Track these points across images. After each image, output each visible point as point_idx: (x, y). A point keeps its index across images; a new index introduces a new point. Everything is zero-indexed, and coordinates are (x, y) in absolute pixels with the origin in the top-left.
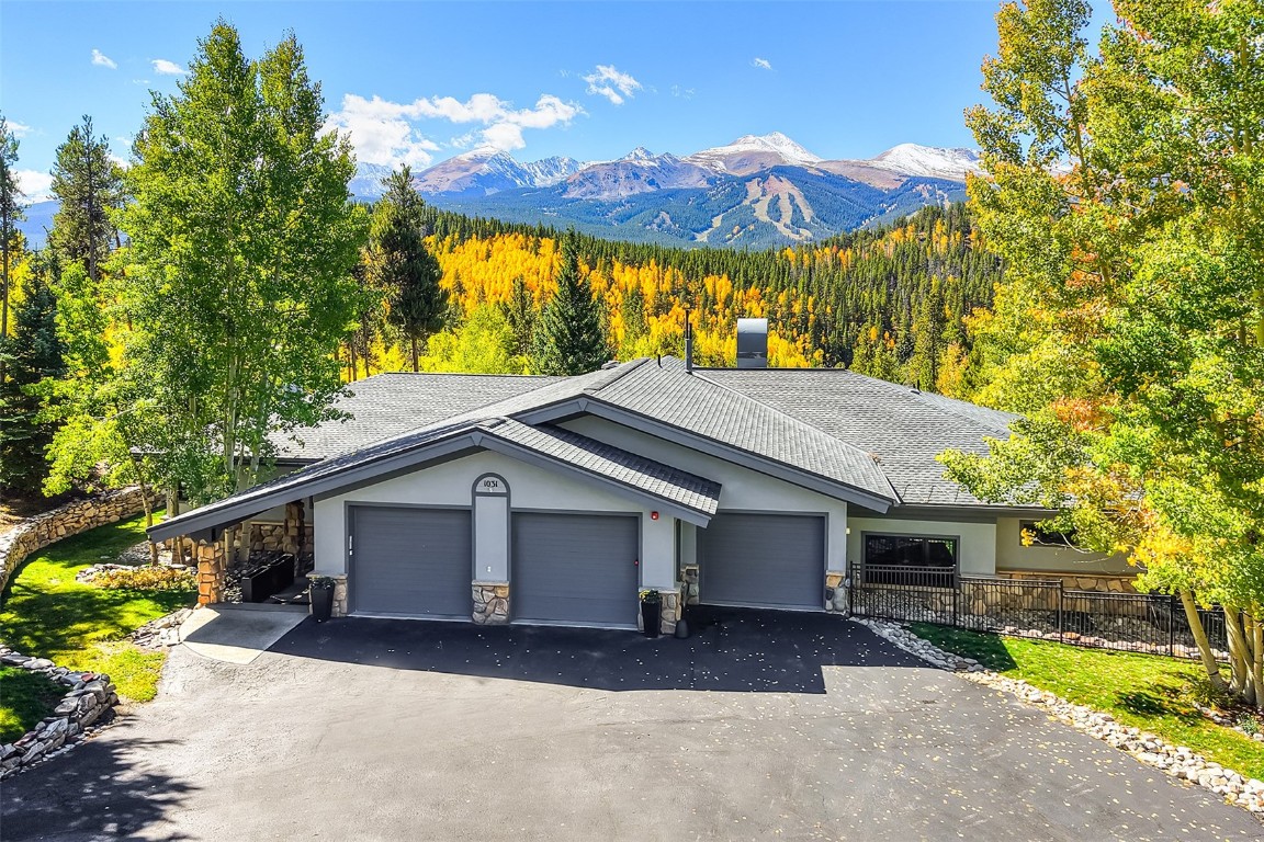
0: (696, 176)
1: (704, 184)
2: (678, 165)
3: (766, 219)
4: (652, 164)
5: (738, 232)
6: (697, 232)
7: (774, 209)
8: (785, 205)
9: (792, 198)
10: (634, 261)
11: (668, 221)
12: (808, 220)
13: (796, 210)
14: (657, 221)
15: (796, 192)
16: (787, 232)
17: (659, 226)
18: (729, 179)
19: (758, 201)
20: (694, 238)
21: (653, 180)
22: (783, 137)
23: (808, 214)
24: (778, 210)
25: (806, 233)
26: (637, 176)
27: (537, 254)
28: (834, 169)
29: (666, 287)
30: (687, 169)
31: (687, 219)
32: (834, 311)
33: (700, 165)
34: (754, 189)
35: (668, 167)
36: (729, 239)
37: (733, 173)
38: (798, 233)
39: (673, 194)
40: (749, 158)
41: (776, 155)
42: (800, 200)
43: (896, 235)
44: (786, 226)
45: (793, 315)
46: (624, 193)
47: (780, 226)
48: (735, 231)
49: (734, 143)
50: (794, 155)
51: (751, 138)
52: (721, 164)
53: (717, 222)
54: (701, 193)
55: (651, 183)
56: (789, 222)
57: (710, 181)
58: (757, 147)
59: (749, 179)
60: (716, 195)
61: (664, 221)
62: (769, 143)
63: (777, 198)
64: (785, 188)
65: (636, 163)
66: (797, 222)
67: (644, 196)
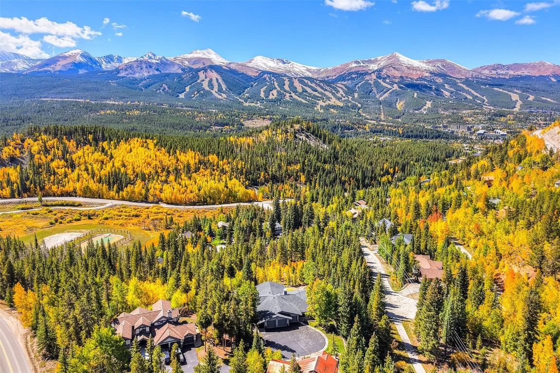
0: (176, 67)
1: (180, 71)
2: (168, 62)
3: (207, 88)
4: (157, 61)
5: (197, 94)
6: (180, 93)
7: (211, 85)
8: (215, 82)
9: (217, 80)
10: (184, 150)
11: (167, 89)
12: (224, 90)
13: (219, 85)
14: (162, 88)
15: (219, 77)
16: (216, 95)
17: (163, 91)
18: (191, 69)
19: (204, 80)
20: (178, 96)
21: (158, 69)
22: (211, 50)
23: (224, 87)
24: (212, 85)
25: (224, 96)
26: (151, 67)
27: (148, 149)
28: (233, 66)
29: (197, 161)
30: (172, 64)
31: (175, 88)
32: (250, 167)
33: (178, 62)
34: (202, 75)
35: (164, 63)
36: (193, 97)
37: (192, 67)
38: (221, 95)
39: (168, 75)
40: (198, 60)
41: (209, 60)
42: (220, 81)
43: (265, 132)
44: (216, 92)
45: (238, 169)
46: (146, 74)
47: (213, 92)
48: (195, 93)
49: (191, 53)
50: (217, 60)
51: (198, 51)
52: (187, 62)
53: (187, 89)
54: (179, 76)
55: (157, 70)
56: (217, 91)
57: (183, 70)
58: (200, 56)
59: (199, 70)
60: (186, 77)
61: (165, 89)
62: (206, 53)
63: (211, 80)
64: (214, 75)
65: (150, 61)
66: (220, 90)
67: (154, 76)
